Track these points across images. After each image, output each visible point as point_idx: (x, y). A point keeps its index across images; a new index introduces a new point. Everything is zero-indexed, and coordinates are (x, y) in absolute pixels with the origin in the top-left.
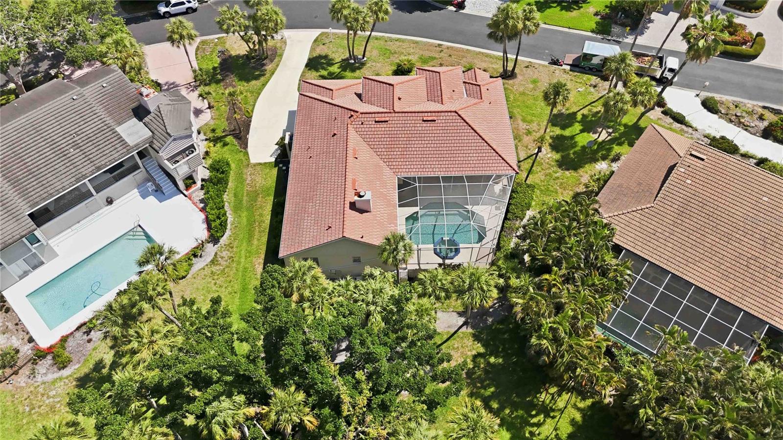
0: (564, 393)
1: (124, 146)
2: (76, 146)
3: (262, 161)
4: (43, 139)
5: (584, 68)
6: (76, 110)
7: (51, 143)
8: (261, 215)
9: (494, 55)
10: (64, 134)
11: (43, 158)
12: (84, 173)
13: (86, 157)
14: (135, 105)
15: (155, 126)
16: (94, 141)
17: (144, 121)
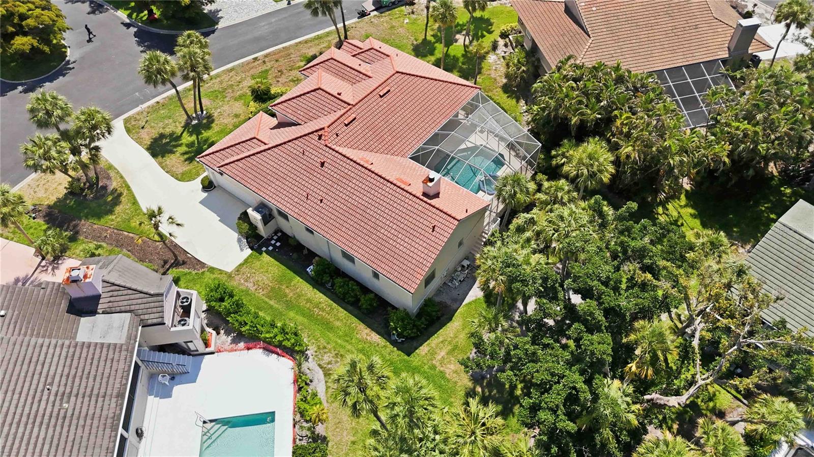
0: (667, 206)
1: (118, 350)
2: (64, 396)
3: (241, 261)
4: (14, 426)
5: (388, 6)
6: (13, 361)
7: (31, 421)
8: (309, 301)
9: (311, 38)
10: (34, 398)
11: (43, 445)
12: (111, 415)
13: (90, 397)
14: (64, 305)
15: (125, 303)
16: (79, 374)
17: (100, 311)
